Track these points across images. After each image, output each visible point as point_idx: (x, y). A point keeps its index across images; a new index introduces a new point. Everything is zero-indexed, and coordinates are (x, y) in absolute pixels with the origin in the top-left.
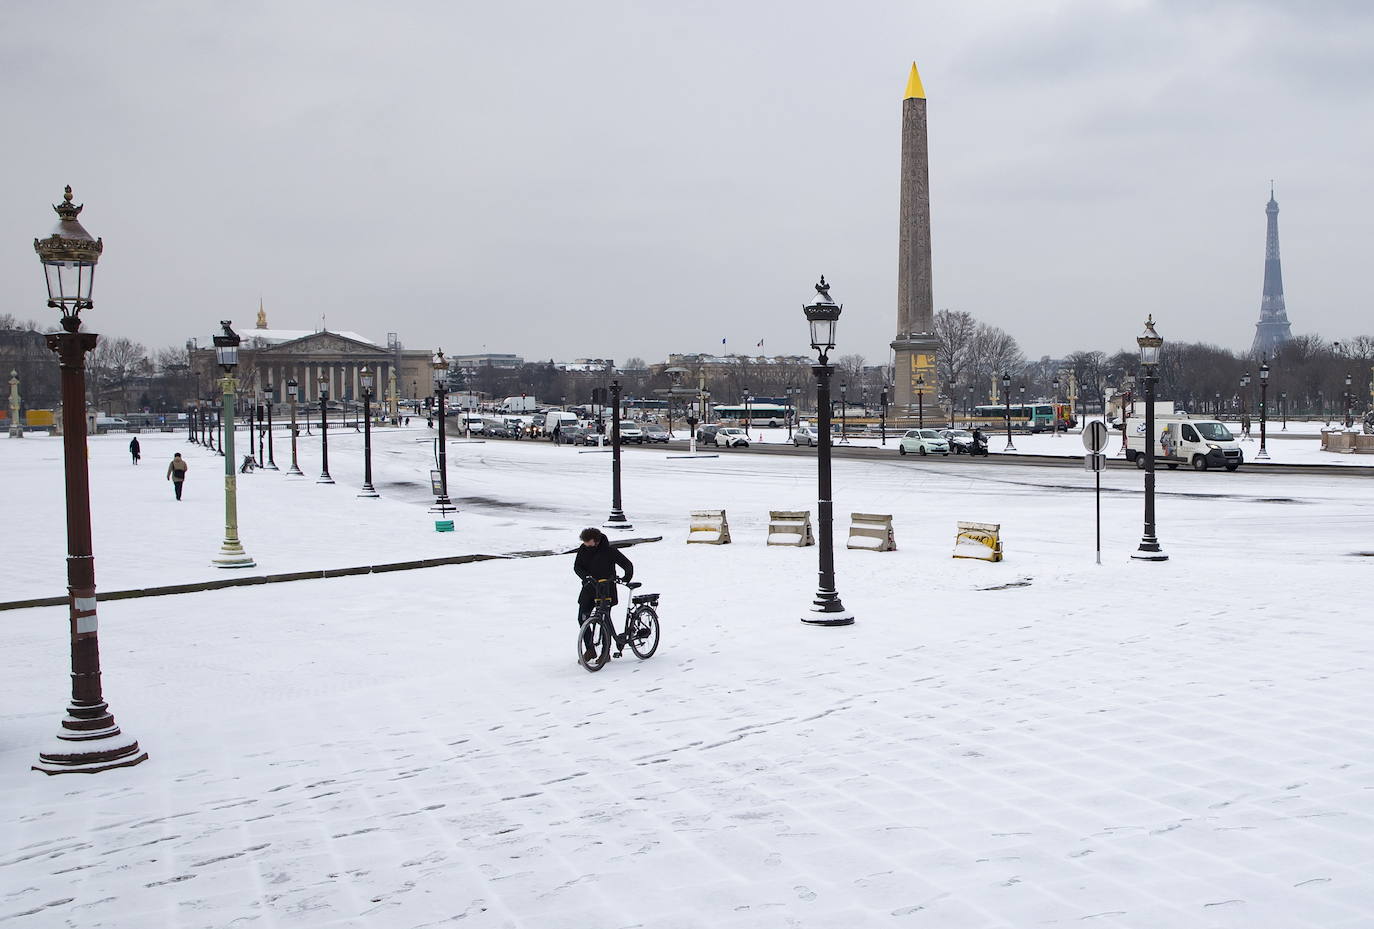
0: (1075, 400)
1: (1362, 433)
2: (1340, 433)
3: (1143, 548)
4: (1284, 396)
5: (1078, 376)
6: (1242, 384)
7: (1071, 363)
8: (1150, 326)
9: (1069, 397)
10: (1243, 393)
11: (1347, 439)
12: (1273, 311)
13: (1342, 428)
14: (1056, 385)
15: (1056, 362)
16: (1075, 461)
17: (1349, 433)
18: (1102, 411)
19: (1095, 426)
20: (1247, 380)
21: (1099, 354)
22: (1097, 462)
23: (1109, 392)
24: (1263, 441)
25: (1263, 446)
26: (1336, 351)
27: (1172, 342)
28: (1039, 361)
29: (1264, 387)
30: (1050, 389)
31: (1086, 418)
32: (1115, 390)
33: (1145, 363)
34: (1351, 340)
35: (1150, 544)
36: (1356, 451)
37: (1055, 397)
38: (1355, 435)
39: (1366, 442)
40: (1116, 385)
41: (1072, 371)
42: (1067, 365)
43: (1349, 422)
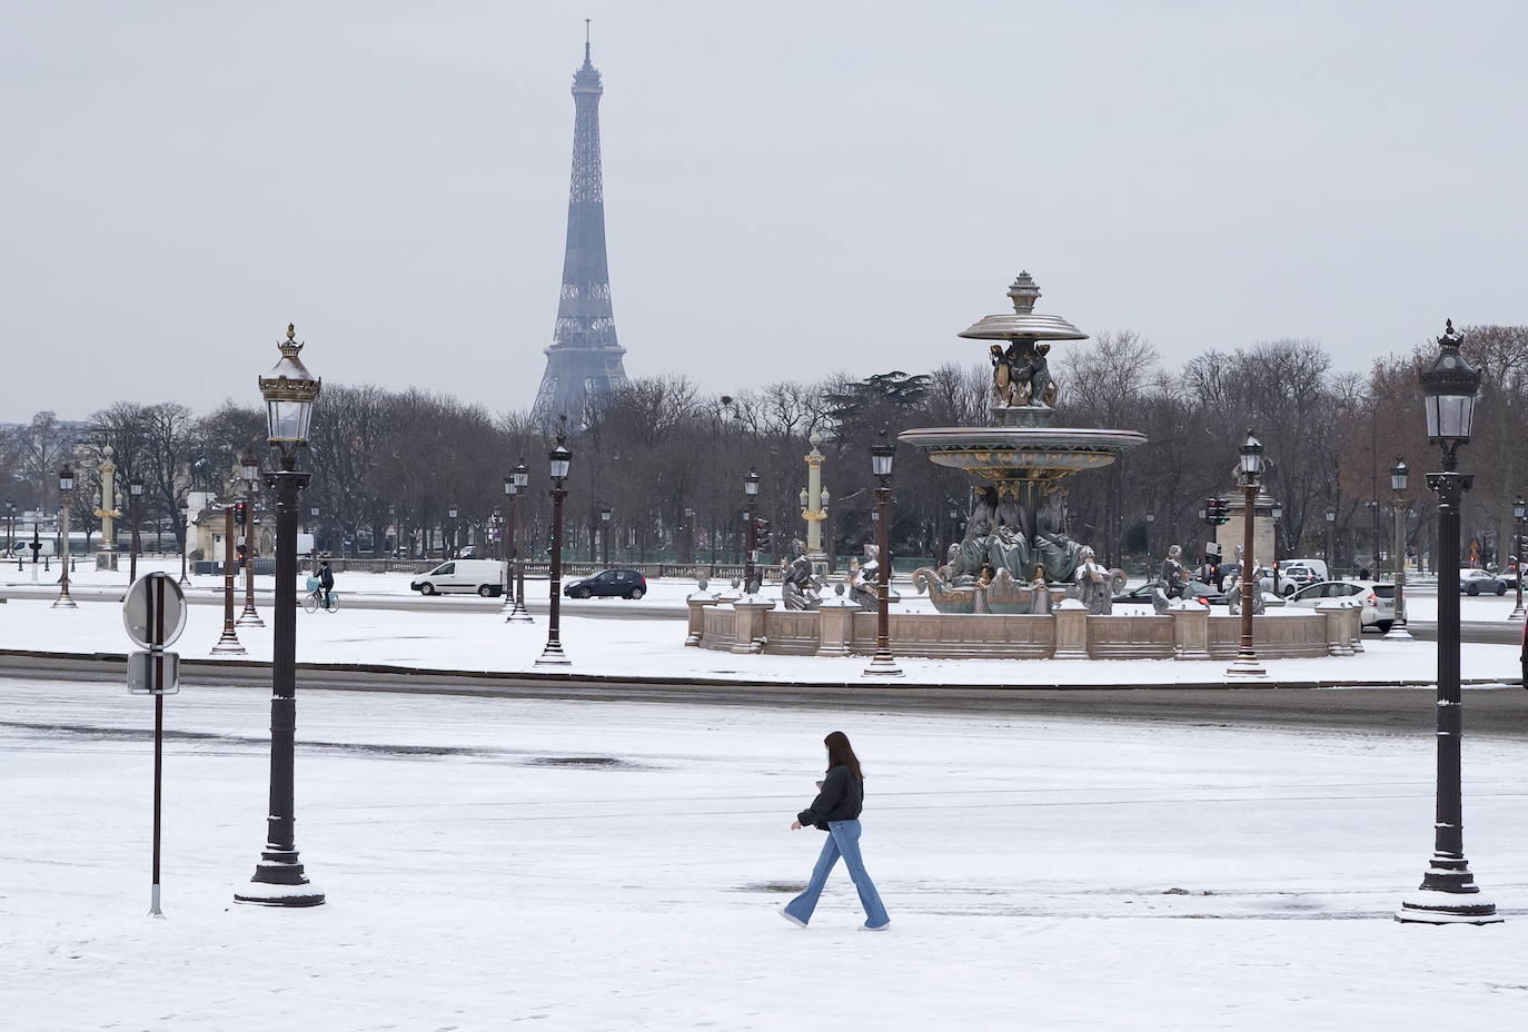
0: (114, 519)
1: (780, 607)
2: (730, 607)
3: (263, 875)
4: (606, 517)
5: (122, 463)
6: (510, 489)
7: (105, 430)
8: (291, 350)
9: (98, 513)
10: (514, 510)
11: (746, 621)
12: (585, 321)
13: (734, 594)
14: (67, 484)
15: (70, 428)
16: (106, 665)
17: (752, 607)
18: (178, 546)
19: (155, 584)
20: (521, 480)
21: (172, 411)
22: (156, 672)
23: (196, 501)
24: (554, 624)
25: (554, 635)
26: (727, 416)
27: (348, 386)
28: (29, 423)
29: (559, 497)
30: (53, 492)
31: (139, 563)
32: (212, 496)
33: (276, 437)
34: (759, 393)
35: (282, 866)
36: (765, 648)
37: (65, 512)
38: (764, 611)
39: (788, 628)
40: (214, 485)
41: (108, 449)
42: (96, 434)
43: (753, 580)
